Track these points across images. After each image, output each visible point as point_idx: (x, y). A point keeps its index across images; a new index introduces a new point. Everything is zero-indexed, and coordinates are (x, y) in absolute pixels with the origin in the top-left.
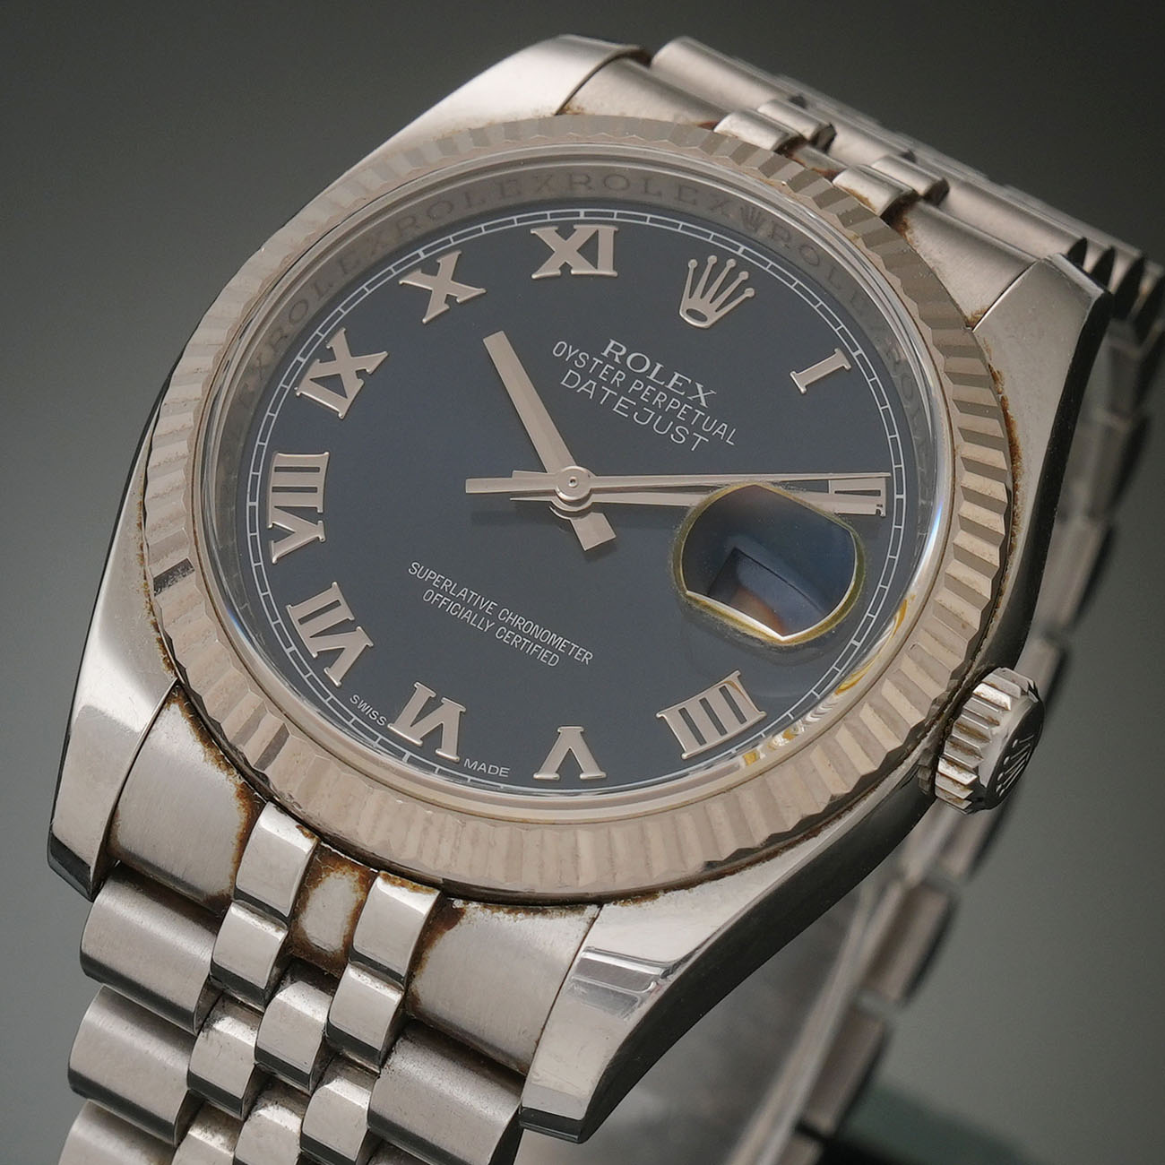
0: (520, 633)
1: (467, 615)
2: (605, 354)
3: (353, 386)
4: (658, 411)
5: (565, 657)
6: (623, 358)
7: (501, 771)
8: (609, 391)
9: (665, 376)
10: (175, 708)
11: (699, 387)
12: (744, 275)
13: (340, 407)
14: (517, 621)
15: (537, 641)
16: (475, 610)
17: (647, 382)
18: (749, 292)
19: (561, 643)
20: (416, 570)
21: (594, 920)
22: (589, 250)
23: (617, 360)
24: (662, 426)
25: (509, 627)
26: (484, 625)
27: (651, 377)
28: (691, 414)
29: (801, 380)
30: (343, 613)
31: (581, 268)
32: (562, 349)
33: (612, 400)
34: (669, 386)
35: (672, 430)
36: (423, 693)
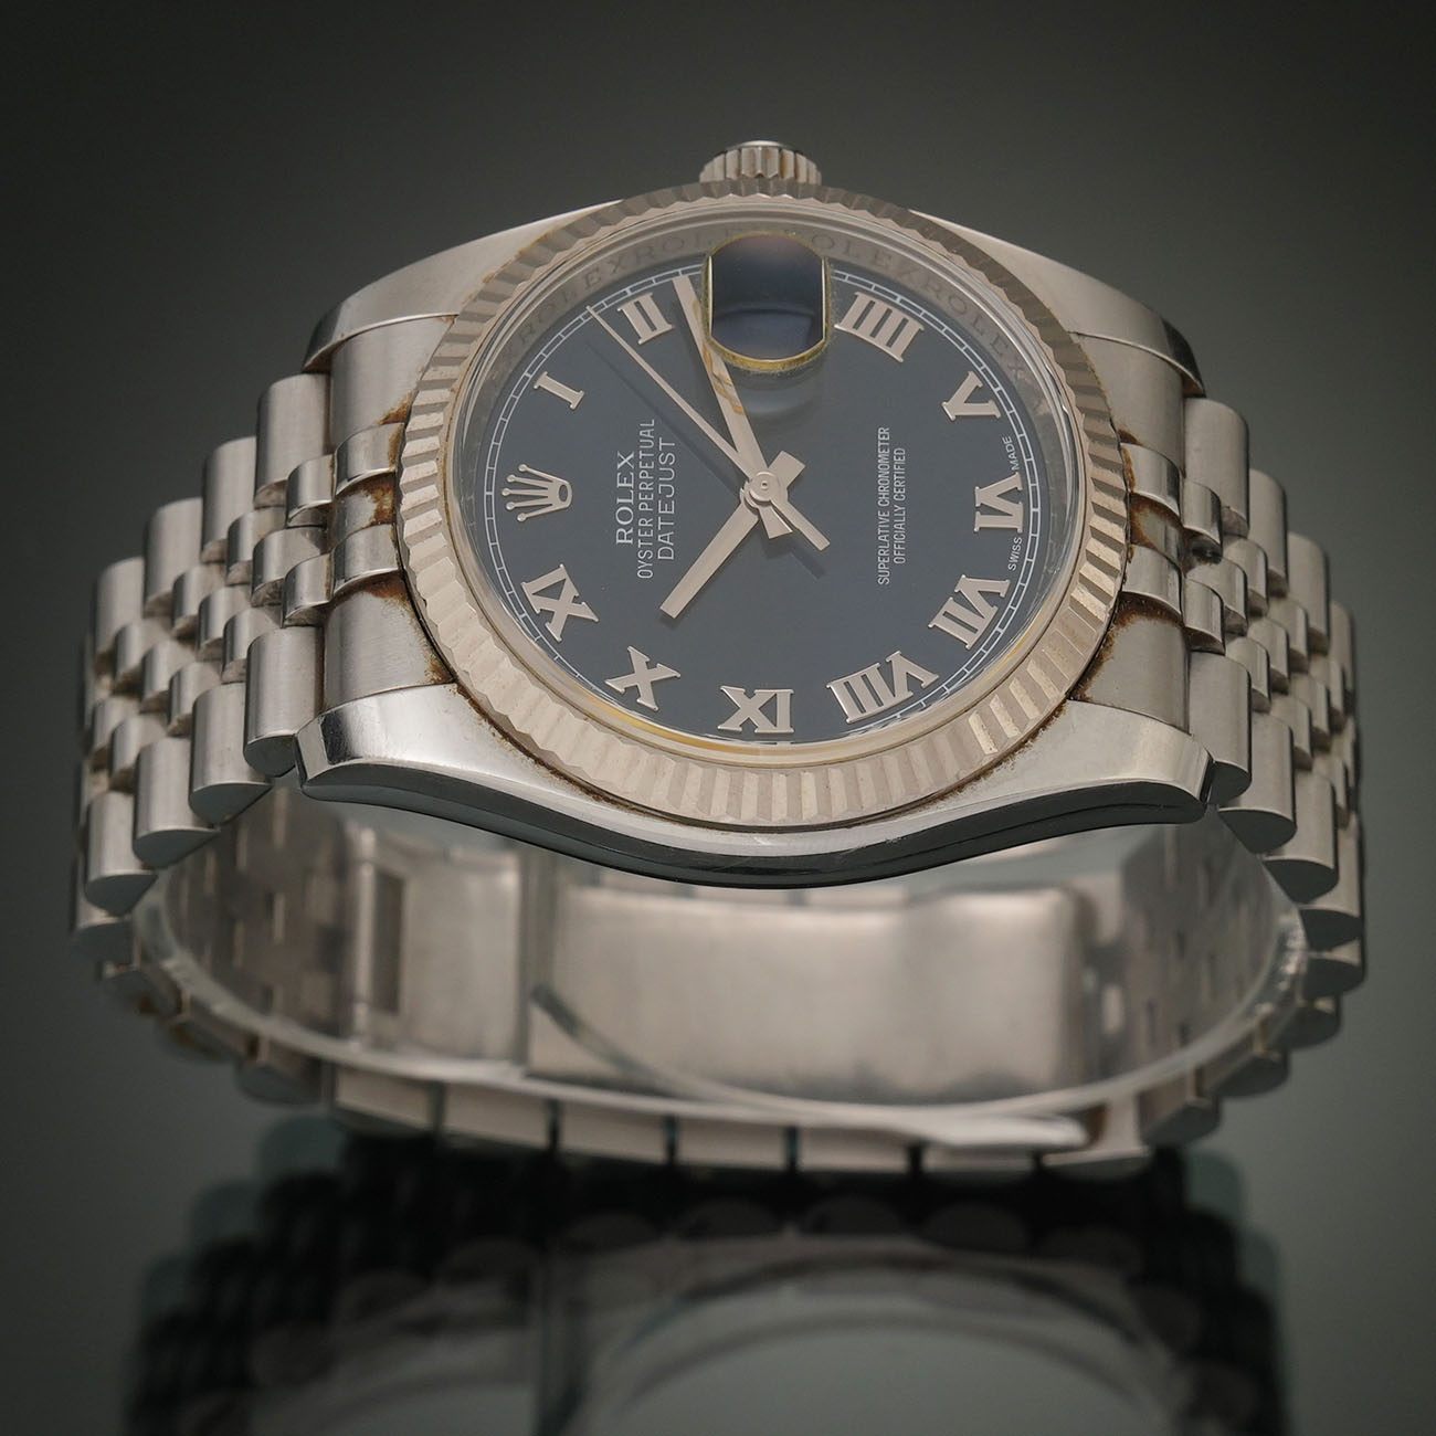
0: (892, 486)
1: (900, 526)
2: (631, 541)
3: (763, 695)
4: (656, 482)
5: (893, 445)
6: (627, 528)
7: (1008, 442)
8: (660, 523)
9: (625, 493)
10: (1088, 693)
11: (619, 466)
12: (512, 478)
13: (784, 696)
14: (883, 491)
15: (891, 470)
16: (892, 523)
17: (637, 501)
18: (523, 468)
19: (883, 455)
20: (884, 579)
21: (1079, 334)
22: (554, 591)
23: (631, 531)
24: (668, 474)
25: (892, 493)
26: (901, 512)
27: (632, 501)
28: (645, 460)
29: (573, 397)
30: (951, 606)
31: (570, 590)
32: (644, 571)
33: (665, 518)
34: (632, 485)
35: (667, 465)
36: (982, 521)
